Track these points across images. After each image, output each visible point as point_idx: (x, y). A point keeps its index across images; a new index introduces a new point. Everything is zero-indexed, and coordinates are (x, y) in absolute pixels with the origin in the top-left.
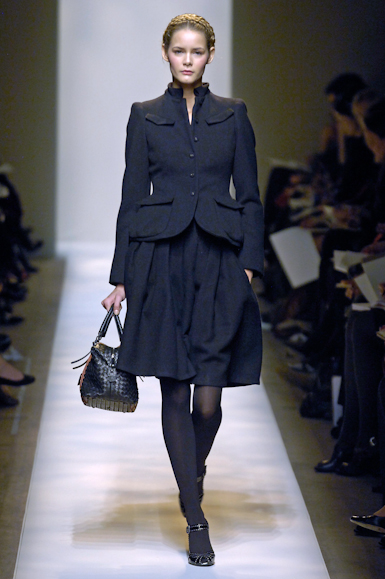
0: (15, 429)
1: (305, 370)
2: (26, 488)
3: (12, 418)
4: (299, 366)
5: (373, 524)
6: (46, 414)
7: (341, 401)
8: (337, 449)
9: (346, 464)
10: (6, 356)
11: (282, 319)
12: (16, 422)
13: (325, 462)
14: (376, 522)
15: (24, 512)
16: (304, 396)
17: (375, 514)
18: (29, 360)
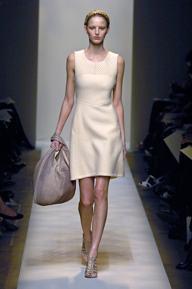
0: (12, 243)
3: (11, 237)
4: (168, 211)
6: (28, 235)
7: (191, 231)
10: (7, 203)
12: (12, 239)
16: (171, 227)
18: (20, 205)
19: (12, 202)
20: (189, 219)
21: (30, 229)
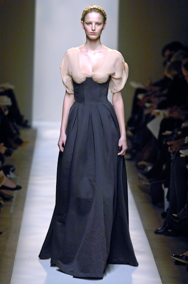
0: (12, 211)
2: (17, 239)
3: (11, 206)
5: (183, 259)
6: (27, 204)
7: (168, 200)
8: (165, 223)
9: (170, 231)
10: (8, 176)
11: (140, 160)
12: (12, 208)
13: (159, 229)
14: (184, 258)
15: (16, 251)
17: (184, 254)
18: (19, 178)
19: (12, 175)
20: (166, 190)
21: (28, 199)
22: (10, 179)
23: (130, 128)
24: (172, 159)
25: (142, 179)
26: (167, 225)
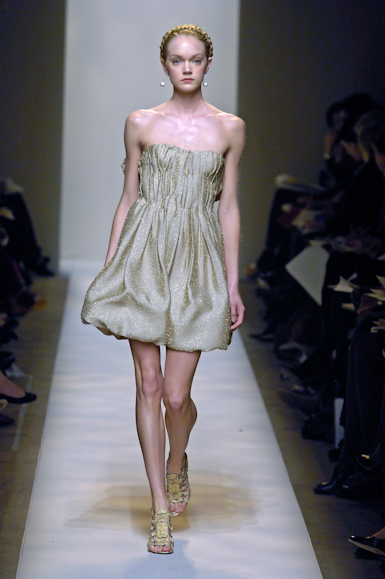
0: (15, 446)
1: (306, 392)
2: (26, 505)
3: (14, 435)
5: (372, 546)
6: (46, 431)
7: (342, 424)
8: (336, 471)
9: (346, 487)
10: (9, 373)
11: (285, 341)
12: (17, 439)
13: (324, 484)
14: (375, 544)
16: (307, 418)
17: (374, 535)
18: (31, 377)
19: (16, 371)
20: (339, 403)
21: (49, 421)
22: (12, 379)
23: (263, 275)
24: (349, 337)
25: (288, 379)
26: (341, 475)
